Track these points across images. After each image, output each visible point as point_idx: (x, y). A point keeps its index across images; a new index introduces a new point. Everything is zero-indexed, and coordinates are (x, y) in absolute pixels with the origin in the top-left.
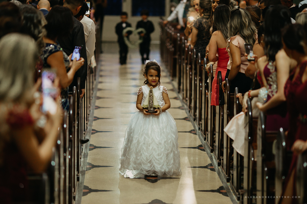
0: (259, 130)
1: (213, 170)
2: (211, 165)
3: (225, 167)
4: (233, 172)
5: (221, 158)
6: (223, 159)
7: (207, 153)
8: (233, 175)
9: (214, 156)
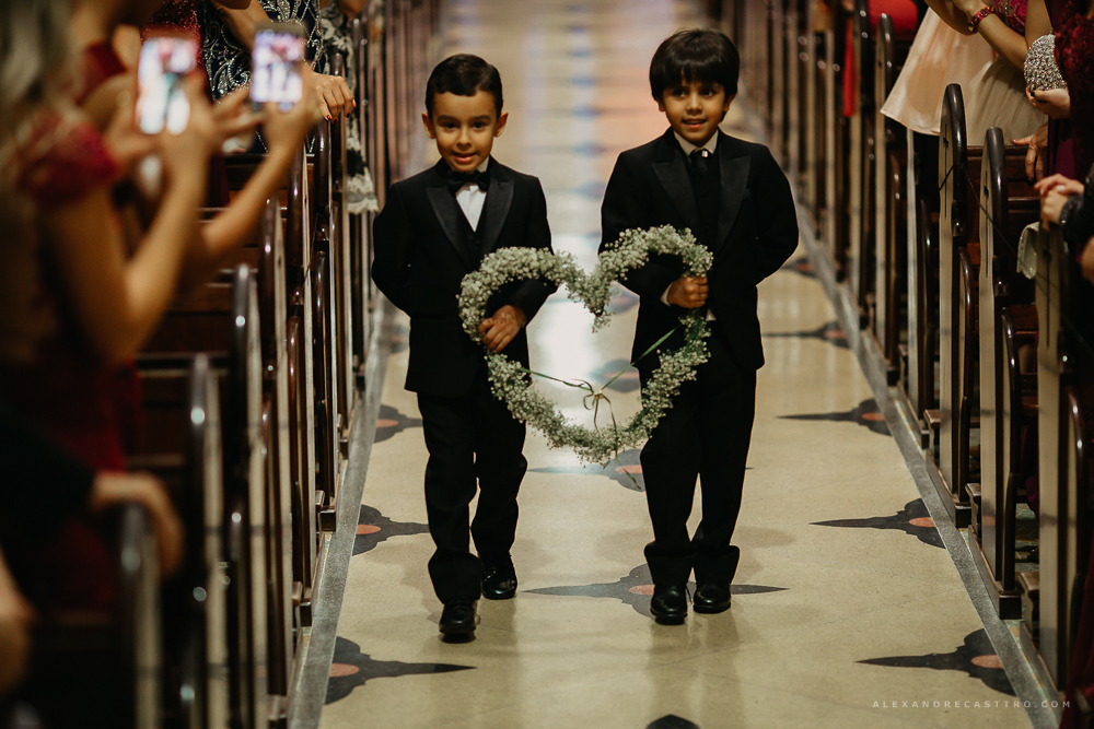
0: (986, 191)
1: (842, 343)
2: (837, 326)
3: (881, 333)
4: (906, 350)
5: (869, 299)
6: (874, 306)
7: (825, 286)
8: (906, 359)
9: (848, 294)
